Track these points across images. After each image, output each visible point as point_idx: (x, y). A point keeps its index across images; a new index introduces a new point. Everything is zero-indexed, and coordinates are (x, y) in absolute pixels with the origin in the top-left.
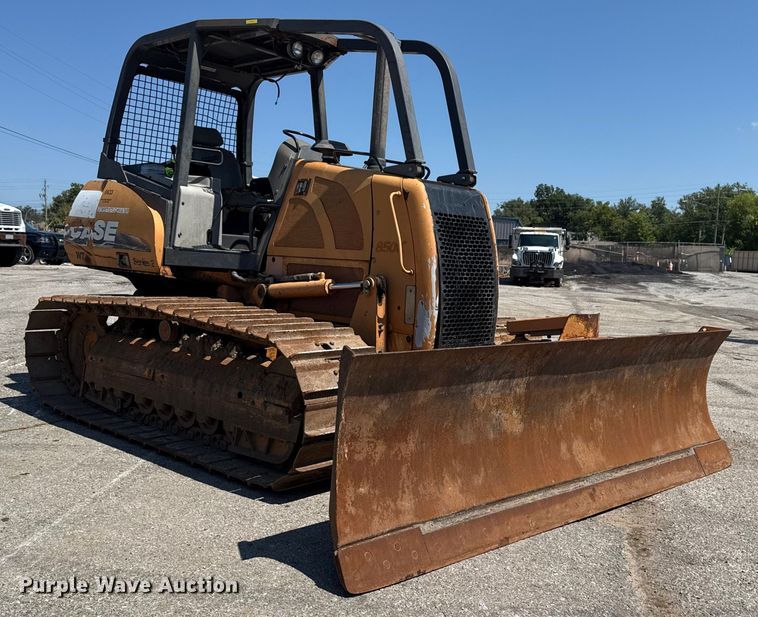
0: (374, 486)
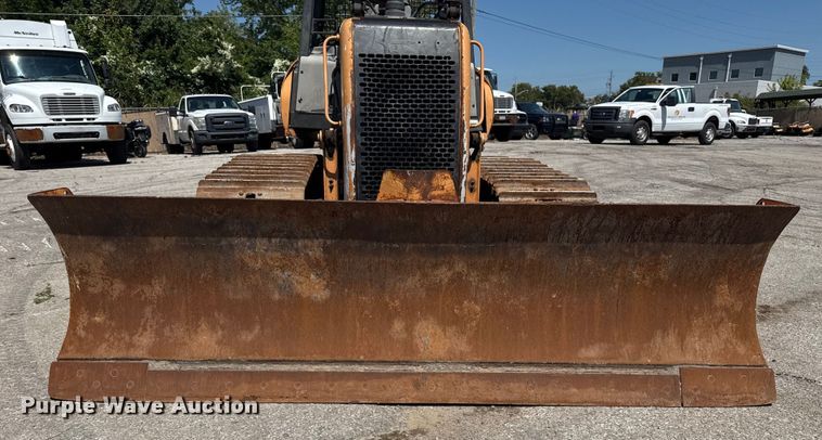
0: (111, 318)
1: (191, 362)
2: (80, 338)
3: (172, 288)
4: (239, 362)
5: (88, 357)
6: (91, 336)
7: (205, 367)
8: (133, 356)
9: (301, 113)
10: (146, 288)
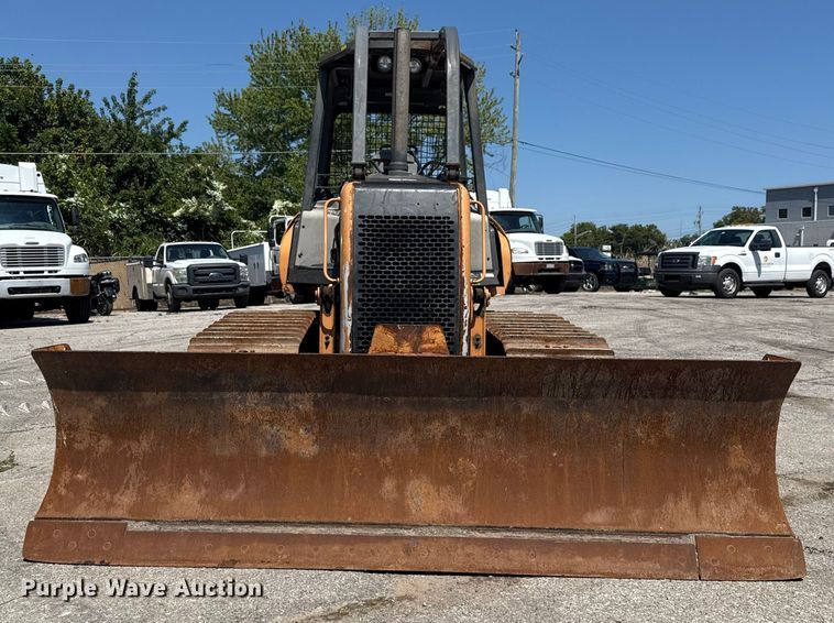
0: (94, 476)
1: (171, 523)
2: (60, 498)
3: (159, 445)
4: (220, 523)
5: (67, 516)
6: (71, 495)
7: (185, 528)
8: (112, 516)
9: (300, 268)
10: (133, 445)
